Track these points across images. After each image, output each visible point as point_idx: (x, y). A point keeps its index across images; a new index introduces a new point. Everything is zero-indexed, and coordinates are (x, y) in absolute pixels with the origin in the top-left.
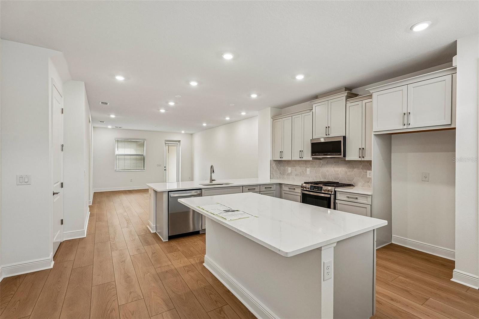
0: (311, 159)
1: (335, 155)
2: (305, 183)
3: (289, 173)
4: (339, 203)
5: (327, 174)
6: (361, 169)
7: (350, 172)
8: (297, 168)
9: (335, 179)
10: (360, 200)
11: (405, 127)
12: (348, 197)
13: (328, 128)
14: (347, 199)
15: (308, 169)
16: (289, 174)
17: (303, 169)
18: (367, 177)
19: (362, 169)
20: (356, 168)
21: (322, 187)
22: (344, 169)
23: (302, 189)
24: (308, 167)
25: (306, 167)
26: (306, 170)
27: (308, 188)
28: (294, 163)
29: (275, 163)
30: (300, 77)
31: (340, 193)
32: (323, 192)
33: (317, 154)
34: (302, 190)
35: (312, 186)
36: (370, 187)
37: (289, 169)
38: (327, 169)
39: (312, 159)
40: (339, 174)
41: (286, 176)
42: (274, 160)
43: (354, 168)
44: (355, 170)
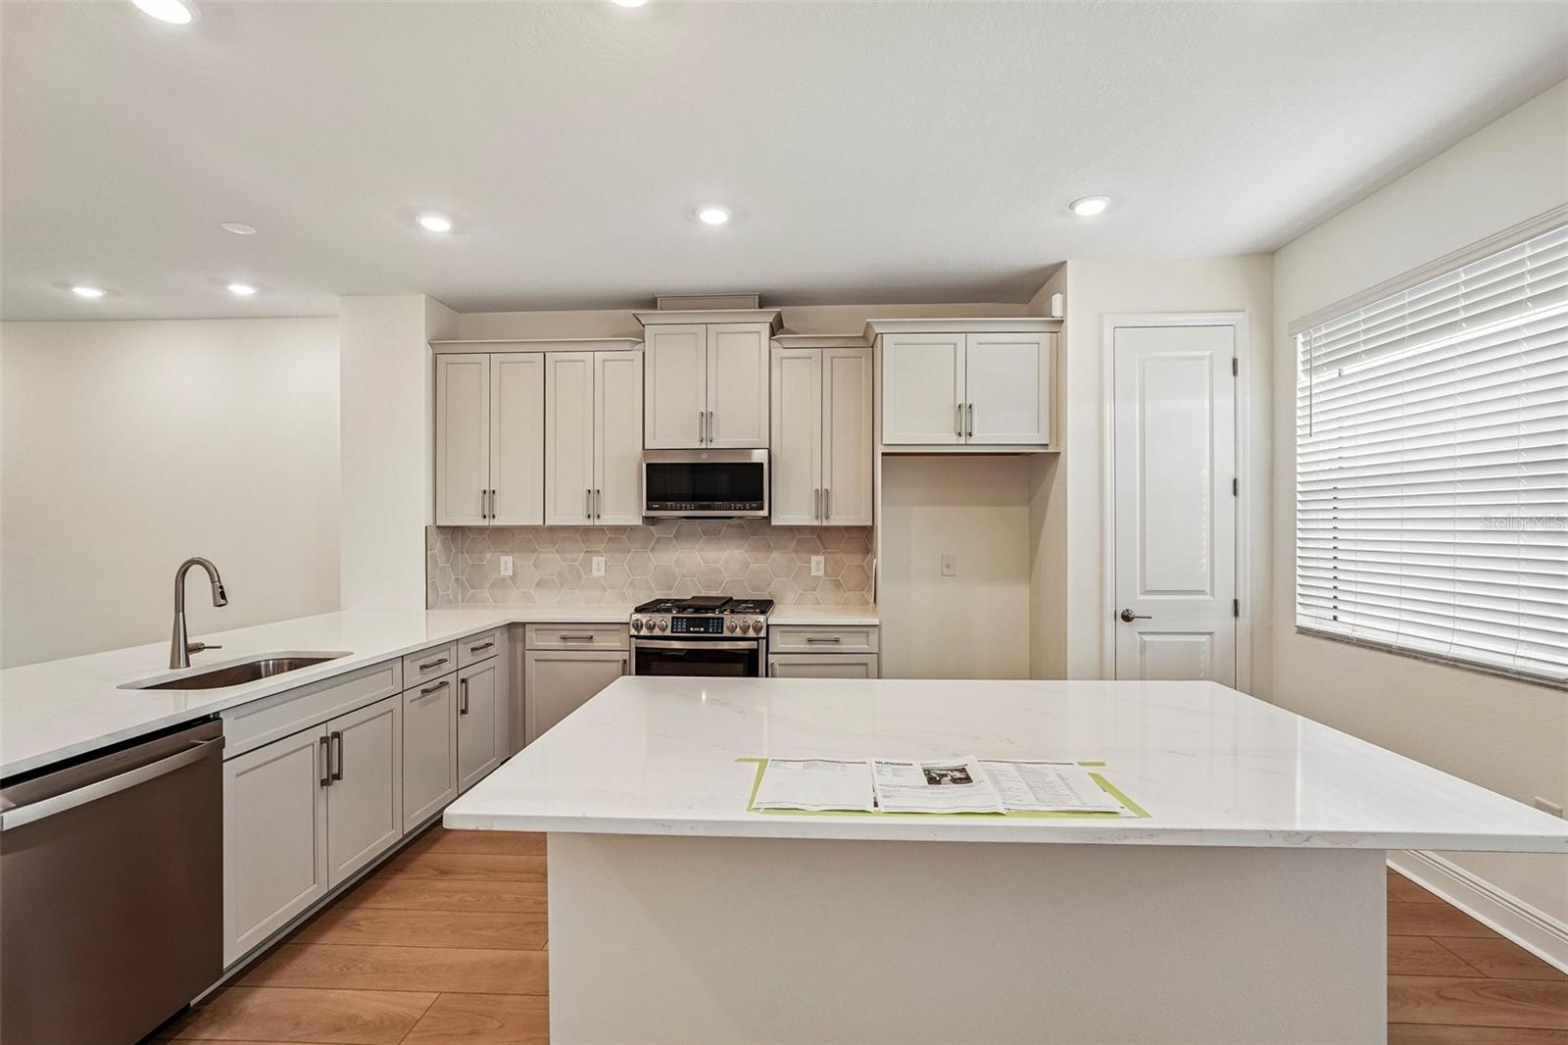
0: (639, 522)
1: (740, 509)
2: (639, 610)
3: (504, 580)
4: (780, 665)
5: (677, 571)
6: (793, 550)
7: (756, 563)
8: (542, 556)
9: (708, 587)
10: (849, 644)
11: (962, 440)
12: (810, 641)
13: (707, 417)
14: (807, 647)
15: (595, 559)
16: (502, 583)
17: (576, 561)
18: (813, 574)
19: (796, 551)
20: (775, 549)
21: (722, 619)
22: (737, 552)
23: (633, 632)
24: (596, 552)
25: (587, 552)
26: (587, 565)
27: (663, 629)
28: (531, 536)
29: (441, 537)
30: (714, 217)
31: (781, 632)
32: (727, 634)
33: (669, 504)
34: (637, 637)
35: (678, 618)
36: (819, 604)
37: (506, 564)
38: (677, 554)
39: (641, 523)
40: (719, 569)
41: (486, 593)
42: (439, 527)
43: (770, 549)
44: (775, 554)
